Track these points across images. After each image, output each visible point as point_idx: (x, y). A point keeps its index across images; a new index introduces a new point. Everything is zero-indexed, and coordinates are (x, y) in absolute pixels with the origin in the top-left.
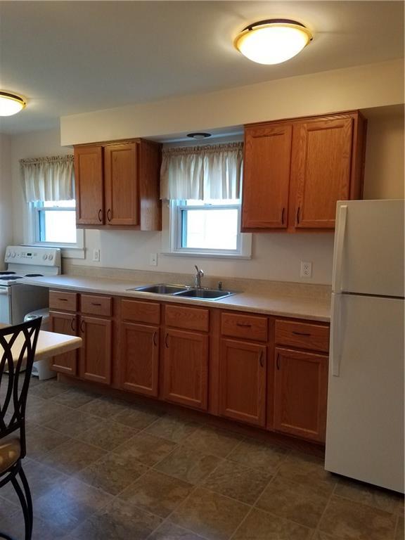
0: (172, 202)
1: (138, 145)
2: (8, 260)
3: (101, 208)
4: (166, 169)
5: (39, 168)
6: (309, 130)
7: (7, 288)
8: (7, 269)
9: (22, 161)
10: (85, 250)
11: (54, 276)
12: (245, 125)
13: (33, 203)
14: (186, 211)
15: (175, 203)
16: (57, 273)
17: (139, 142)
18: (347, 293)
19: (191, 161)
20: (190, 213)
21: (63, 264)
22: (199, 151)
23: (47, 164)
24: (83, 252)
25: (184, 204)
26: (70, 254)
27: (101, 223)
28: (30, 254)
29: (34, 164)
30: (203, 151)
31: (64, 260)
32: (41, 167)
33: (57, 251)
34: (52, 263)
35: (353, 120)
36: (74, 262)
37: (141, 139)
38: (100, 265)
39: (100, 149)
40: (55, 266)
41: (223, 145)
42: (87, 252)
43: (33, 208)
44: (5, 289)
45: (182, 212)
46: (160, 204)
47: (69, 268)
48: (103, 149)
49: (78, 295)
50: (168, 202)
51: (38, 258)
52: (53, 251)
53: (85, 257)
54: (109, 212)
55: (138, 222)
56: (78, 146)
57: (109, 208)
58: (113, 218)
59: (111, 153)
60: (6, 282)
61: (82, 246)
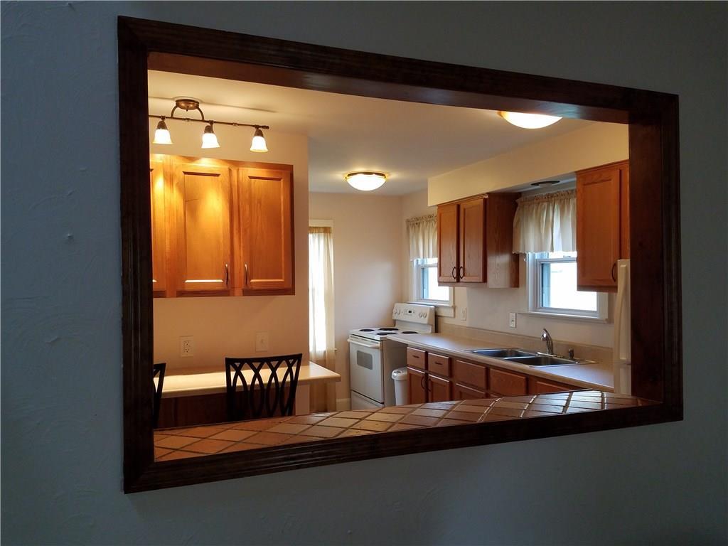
0: (530, 255)
1: (485, 200)
2: (395, 317)
3: (455, 265)
5: (419, 227)
7: (379, 342)
8: (395, 326)
9: (408, 221)
10: (454, 308)
11: (427, 334)
12: (576, 172)
13: (417, 261)
14: (549, 266)
15: (534, 256)
16: (430, 331)
17: (487, 197)
19: (544, 210)
20: (553, 266)
21: (437, 323)
22: (550, 198)
23: (425, 224)
24: (453, 310)
25: (545, 257)
26: (443, 313)
27: (455, 280)
28: (410, 312)
29: (415, 223)
30: (553, 199)
31: (440, 319)
32: (421, 225)
33: (431, 309)
34: (425, 321)
36: (446, 321)
37: (488, 194)
38: (466, 324)
39: (456, 207)
40: (428, 324)
41: (572, 191)
42: (456, 309)
43: (418, 265)
45: (543, 266)
46: (517, 260)
47: (442, 326)
48: (459, 206)
49: (426, 353)
50: (524, 255)
51: (416, 315)
52: (427, 309)
53: (454, 315)
54: (461, 270)
55: (485, 280)
56: (440, 206)
57: (461, 265)
58: (464, 275)
59: (465, 210)
60: (378, 337)
61: (452, 304)
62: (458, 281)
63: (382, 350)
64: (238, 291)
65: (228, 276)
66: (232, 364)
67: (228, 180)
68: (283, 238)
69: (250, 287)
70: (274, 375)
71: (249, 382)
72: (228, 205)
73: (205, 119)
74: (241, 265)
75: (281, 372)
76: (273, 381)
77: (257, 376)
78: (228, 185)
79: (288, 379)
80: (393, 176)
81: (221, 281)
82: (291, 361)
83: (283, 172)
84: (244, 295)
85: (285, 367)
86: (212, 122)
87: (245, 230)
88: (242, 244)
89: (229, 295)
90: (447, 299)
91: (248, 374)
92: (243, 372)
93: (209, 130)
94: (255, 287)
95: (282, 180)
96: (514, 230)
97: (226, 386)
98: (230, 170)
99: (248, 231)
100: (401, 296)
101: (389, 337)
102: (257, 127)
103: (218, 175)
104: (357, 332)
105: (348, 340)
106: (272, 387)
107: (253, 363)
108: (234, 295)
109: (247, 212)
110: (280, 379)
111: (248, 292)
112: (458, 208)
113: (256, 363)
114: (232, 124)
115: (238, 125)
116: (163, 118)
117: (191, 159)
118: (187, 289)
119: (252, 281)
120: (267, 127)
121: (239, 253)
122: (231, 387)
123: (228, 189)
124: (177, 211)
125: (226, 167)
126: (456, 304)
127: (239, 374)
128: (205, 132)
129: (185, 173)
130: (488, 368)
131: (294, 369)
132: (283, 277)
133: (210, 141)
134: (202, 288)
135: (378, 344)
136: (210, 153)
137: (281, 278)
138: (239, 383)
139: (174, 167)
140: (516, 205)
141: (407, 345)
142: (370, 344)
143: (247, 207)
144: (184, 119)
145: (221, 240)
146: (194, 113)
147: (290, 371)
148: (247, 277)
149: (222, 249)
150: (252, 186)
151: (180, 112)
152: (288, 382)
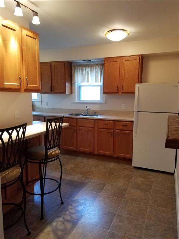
0: (76, 84)
1: (65, 64)
3: (50, 86)
4: (74, 72)
6: (126, 61)
12: (104, 58)
17: (65, 62)
18: (138, 112)
19: (84, 69)
20: (82, 88)
21: (33, 107)
22: (86, 66)
24: (41, 102)
25: (80, 84)
26: (36, 103)
27: (51, 91)
30: (88, 66)
35: (140, 58)
36: (37, 106)
38: (48, 107)
39: (50, 64)
41: (96, 64)
45: (80, 87)
57: (54, 86)
59: (54, 66)
64: (23, 90)
68: (37, 67)
72: (19, 47)
74: (24, 77)
81: (17, 84)
83: (37, 36)
84: (25, 92)
88: (24, 67)
94: (30, 88)
95: (36, 40)
99: (26, 61)
103: (15, 30)
118: (5, 87)
119: (28, 85)
120: (37, 13)
127: (51, 125)
129: (3, 25)
134: (10, 87)
137: (37, 85)
138: (50, 128)
150: (27, 39)
152: (61, 127)
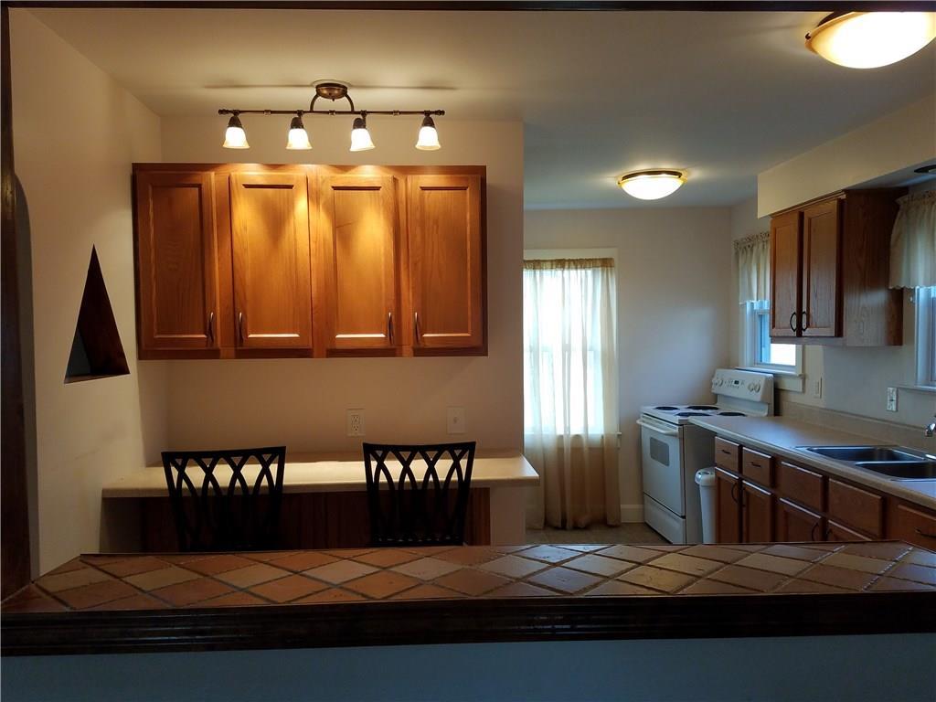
0: (922, 292)
1: (841, 202)
3: (795, 310)
4: (899, 236)
5: (752, 250)
7: (677, 427)
8: (715, 403)
9: (737, 244)
10: (803, 377)
11: (760, 418)
13: (752, 304)
15: (929, 293)
16: (766, 414)
17: (844, 197)
21: (777, 399)
23: (761, 246)
24: (801, 381)
26: (787, 385)
27: (795, 334)
28: (737, 382)
29: (745, 247)
31: (783, 395)
32: (755, 248)
33: (767, 378)
34: (757, 396)
37: (846, 191)
38: (821, 404)
39: (796, 217)
40: (762, 402)
42: (807, 380)
43: (753, 311)
44: (675, 428)
46: (900, 300)
47: (785, 405)
48: (801, 215)
49: (741, 447)
50: (912, 292)
51: (745, 387)
52: (760, 377)
53: (804, 389)
54: (804, 317)
55: (839, 332)
56: (775, 216)
57: (804, 309)
58: (808, 325)
59: (810, 220)
60: (676, 419)
61: (801, 373)
62: (799, 335)
63: (682, 439)
64: (407, 349)
65: (393, 327)
66: (372, 452)
67: (391, 195)
68: (469, 274)
69: (422, 346)
70: (431, 471)
71: (396, 479)
72: (392, 230)
73: (356, 110)
74: (410, 314)
75: (443, 466)
76: (431, 479)
77: (407, 470)
78: (391, 201)
79: (455, 477)
80: (695, 174)
81: (382, 336)
82: (457, 452)
83: (471, 178)
84: (415, 356)
85: (449, 458)
86: (364, 113)
87: (416, 264)
88: (411, 284)
89: (394, 355)
90: (793, 363)
91: (394, 467)
92: (386, 463)
93: (360, 124)
94: (429, 345)
95: (468, 189)
96: (892, 250)
97: (365, 481)
98: (395, 180)
99: (420, 264)
100: (727, 359)
101: (692, 419)
102: (427, 113)
103: (378, 188)
104: (650, 409)
105: (638, 422)
106: (429, 487)
107: (401, 453)
108: (401, 355)
109: (418, 239)
110: (442, 477)
111: (420, 351)
112: (800, 217)
113: (406, 452)
114: (391, 113)
115: (400, 113)
116: (300, 113)
117: (344, 168)
118: (339, 346)
119: (425, 335)
120: (442, 113)
121: (408, 296)
122: (372, 483)
123: (392, 207)
124: (324, 240)
125: (389, 175)
126: (807, 372)
127: (381, 466)
128: (354, 128)
129: (335, 188)
130: (826, 476)
131: (463, 463)
132: (470, 330)
133: (361, 140)
134: (358, 346)
135: (676, 430)
136: (365, 157)
137: (467, 332)
138: (383, 479)
139: (320, 180)
140: (897, 208)
141: (715, 434)
142: (665, 427)
143: (418, 231)
144: (327, 113)
145: (383, 278)
146: (342, 104)
147: (456, 466)
148: (419, 329)
149: (384, 290)
150: (426, 200)
151: (323, 103)
152: (454, 482)
